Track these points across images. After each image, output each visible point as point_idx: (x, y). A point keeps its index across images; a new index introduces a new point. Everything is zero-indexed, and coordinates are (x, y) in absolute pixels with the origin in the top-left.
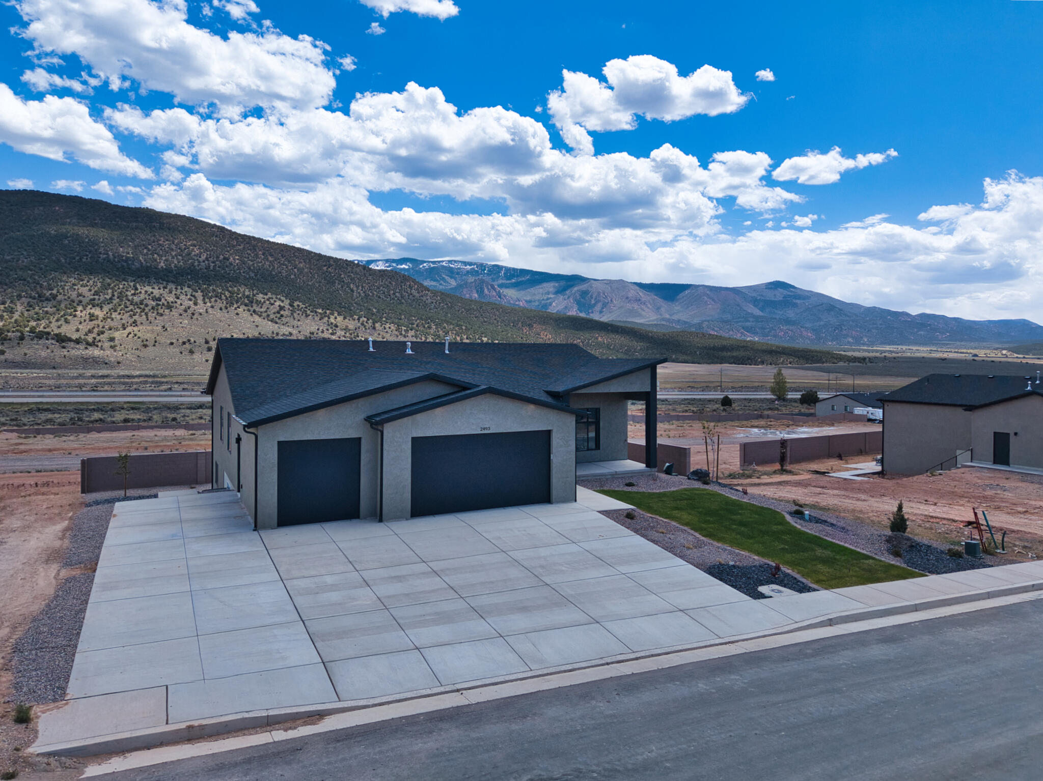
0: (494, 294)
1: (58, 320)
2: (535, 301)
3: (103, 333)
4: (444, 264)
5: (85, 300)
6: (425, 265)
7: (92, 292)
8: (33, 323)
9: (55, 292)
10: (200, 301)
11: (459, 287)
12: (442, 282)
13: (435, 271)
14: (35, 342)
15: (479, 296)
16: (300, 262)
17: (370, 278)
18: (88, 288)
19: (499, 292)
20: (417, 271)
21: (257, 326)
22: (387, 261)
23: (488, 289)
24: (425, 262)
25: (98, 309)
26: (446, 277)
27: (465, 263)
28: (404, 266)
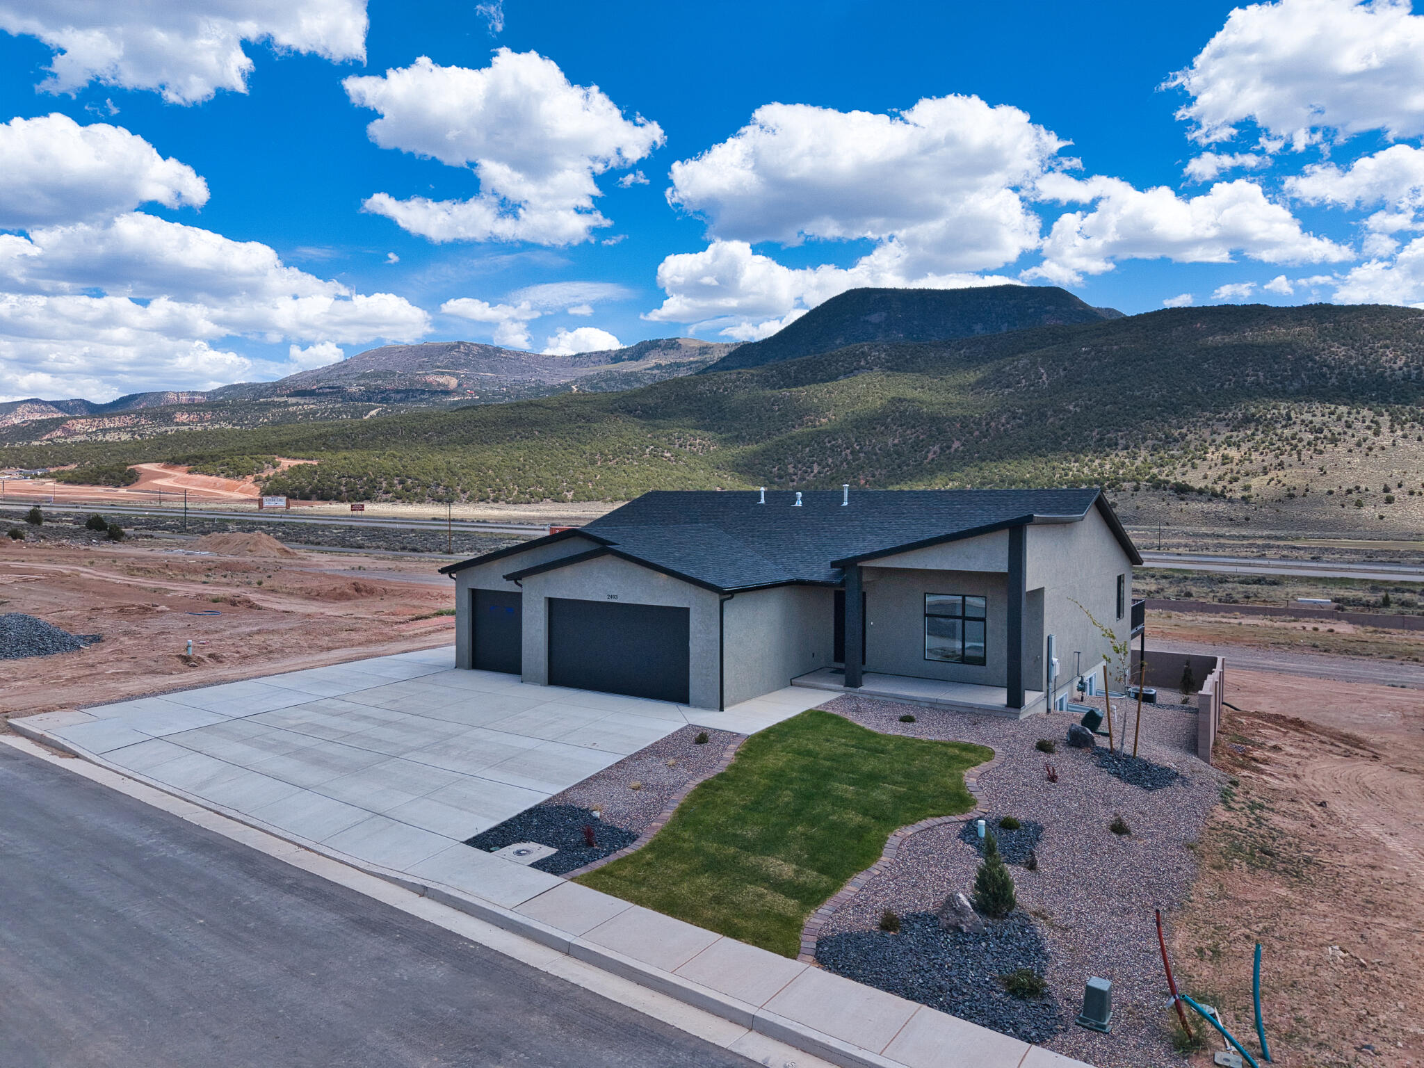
3: (1236, 480)
5: (1219, 439)
25: (1234, 448)
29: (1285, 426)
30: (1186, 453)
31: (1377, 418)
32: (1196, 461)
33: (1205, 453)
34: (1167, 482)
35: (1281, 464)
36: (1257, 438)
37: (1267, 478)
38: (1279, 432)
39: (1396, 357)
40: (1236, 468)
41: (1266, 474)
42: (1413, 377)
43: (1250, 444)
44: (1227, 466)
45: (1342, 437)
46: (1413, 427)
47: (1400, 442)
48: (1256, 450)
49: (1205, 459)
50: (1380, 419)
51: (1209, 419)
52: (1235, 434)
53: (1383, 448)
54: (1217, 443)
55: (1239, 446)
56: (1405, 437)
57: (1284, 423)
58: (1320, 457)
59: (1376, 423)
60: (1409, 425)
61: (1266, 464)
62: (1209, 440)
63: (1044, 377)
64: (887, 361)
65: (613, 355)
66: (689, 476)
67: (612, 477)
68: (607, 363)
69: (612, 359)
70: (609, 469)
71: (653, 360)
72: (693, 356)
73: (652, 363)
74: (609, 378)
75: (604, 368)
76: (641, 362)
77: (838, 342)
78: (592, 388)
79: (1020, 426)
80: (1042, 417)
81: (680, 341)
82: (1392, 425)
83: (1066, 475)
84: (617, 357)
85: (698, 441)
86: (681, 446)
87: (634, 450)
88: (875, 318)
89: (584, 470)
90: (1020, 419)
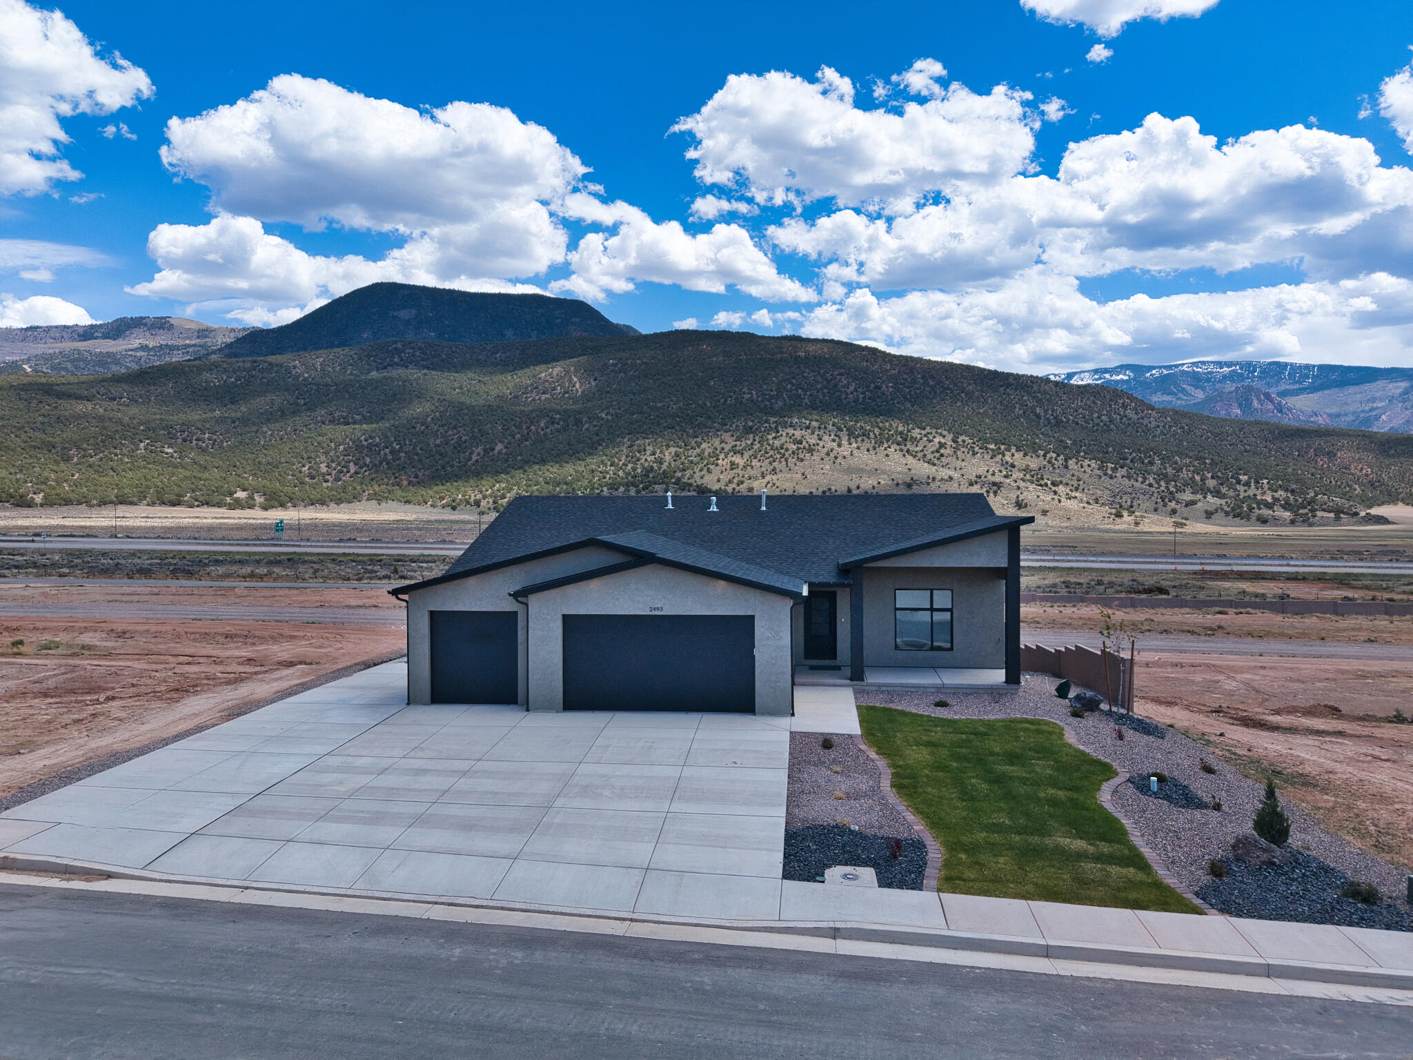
0: (1270, 406)
1: (701, 470)
2: (1346, 415)
3: (742, 482)
4: (1185, 368)
5: (727, 448)
6: (1154, 372)
7: (734, 438)
8: (679, 474)
9: (699, 439)
10: (845, 442)
11: (1209, 400)
12: (1180, 395)
13: (1169, 381)
15: (1243, 412)
16: (969, 384)
17: (1065, 397)
18: (730, 433)
19: (1280, 403)
20: (1140, 382)
21: (910, 470)
22: (1096, 371)
23: (1259, 400)
24: (1154, 368)
25: (739, 456)
26: (1188, 388)
27: (1220, 364)
28: (1121, 377)
29: (775, 438)
30: (702, 459)
31: (838, 433)
32: (712, 467)
33: (718, 459)
34: (691, 485)
35: (774, 469)
36: (755, 447)
37: (765, 481)
38: (771, 442)
39: (849, 383)
40: (741, 473)
41: (764, 478)
42: (861, 400)
43: (751, 452)
44: (734, 471)
45: (816, 447)
46: (863, 440)
47: (855, 452)
48: (755, 458)
49: (717, 465)
50: (841, 434)
51: (718, 430)
52: (738, 443)
53: (845, 457)
54: (726, 450)
55: (742, 454)
56: (858, 448)
57: (774, 435)
58: (801, 464)
59: (838, 436)
60: (860, 439)
61: (763, 469)
62: (719, 449)
63: (578, 385)
64: (423, 360)
65: (81, 331)
66: (200, 475)
67: (96, 476)
68: (74, 340)
69: (79, 335)
70: (90, 466)
71: (135, 341)
72: (190, 338)
73: (136, 343)
74: (77, 359)
75: (69, 346)
76: (120, 341)
77: (365, 336)
78: (53, 368)
79: (558, 431)
80: (578, 422)
81: (172, 321)
82: (849, 439)
83: (604, 478)
84: (87, 333)
85: (207, 435)
86: (185, 440)
87: (123, 445)
88: (404, 314)
89: (55, 468)
90: (558, 424)
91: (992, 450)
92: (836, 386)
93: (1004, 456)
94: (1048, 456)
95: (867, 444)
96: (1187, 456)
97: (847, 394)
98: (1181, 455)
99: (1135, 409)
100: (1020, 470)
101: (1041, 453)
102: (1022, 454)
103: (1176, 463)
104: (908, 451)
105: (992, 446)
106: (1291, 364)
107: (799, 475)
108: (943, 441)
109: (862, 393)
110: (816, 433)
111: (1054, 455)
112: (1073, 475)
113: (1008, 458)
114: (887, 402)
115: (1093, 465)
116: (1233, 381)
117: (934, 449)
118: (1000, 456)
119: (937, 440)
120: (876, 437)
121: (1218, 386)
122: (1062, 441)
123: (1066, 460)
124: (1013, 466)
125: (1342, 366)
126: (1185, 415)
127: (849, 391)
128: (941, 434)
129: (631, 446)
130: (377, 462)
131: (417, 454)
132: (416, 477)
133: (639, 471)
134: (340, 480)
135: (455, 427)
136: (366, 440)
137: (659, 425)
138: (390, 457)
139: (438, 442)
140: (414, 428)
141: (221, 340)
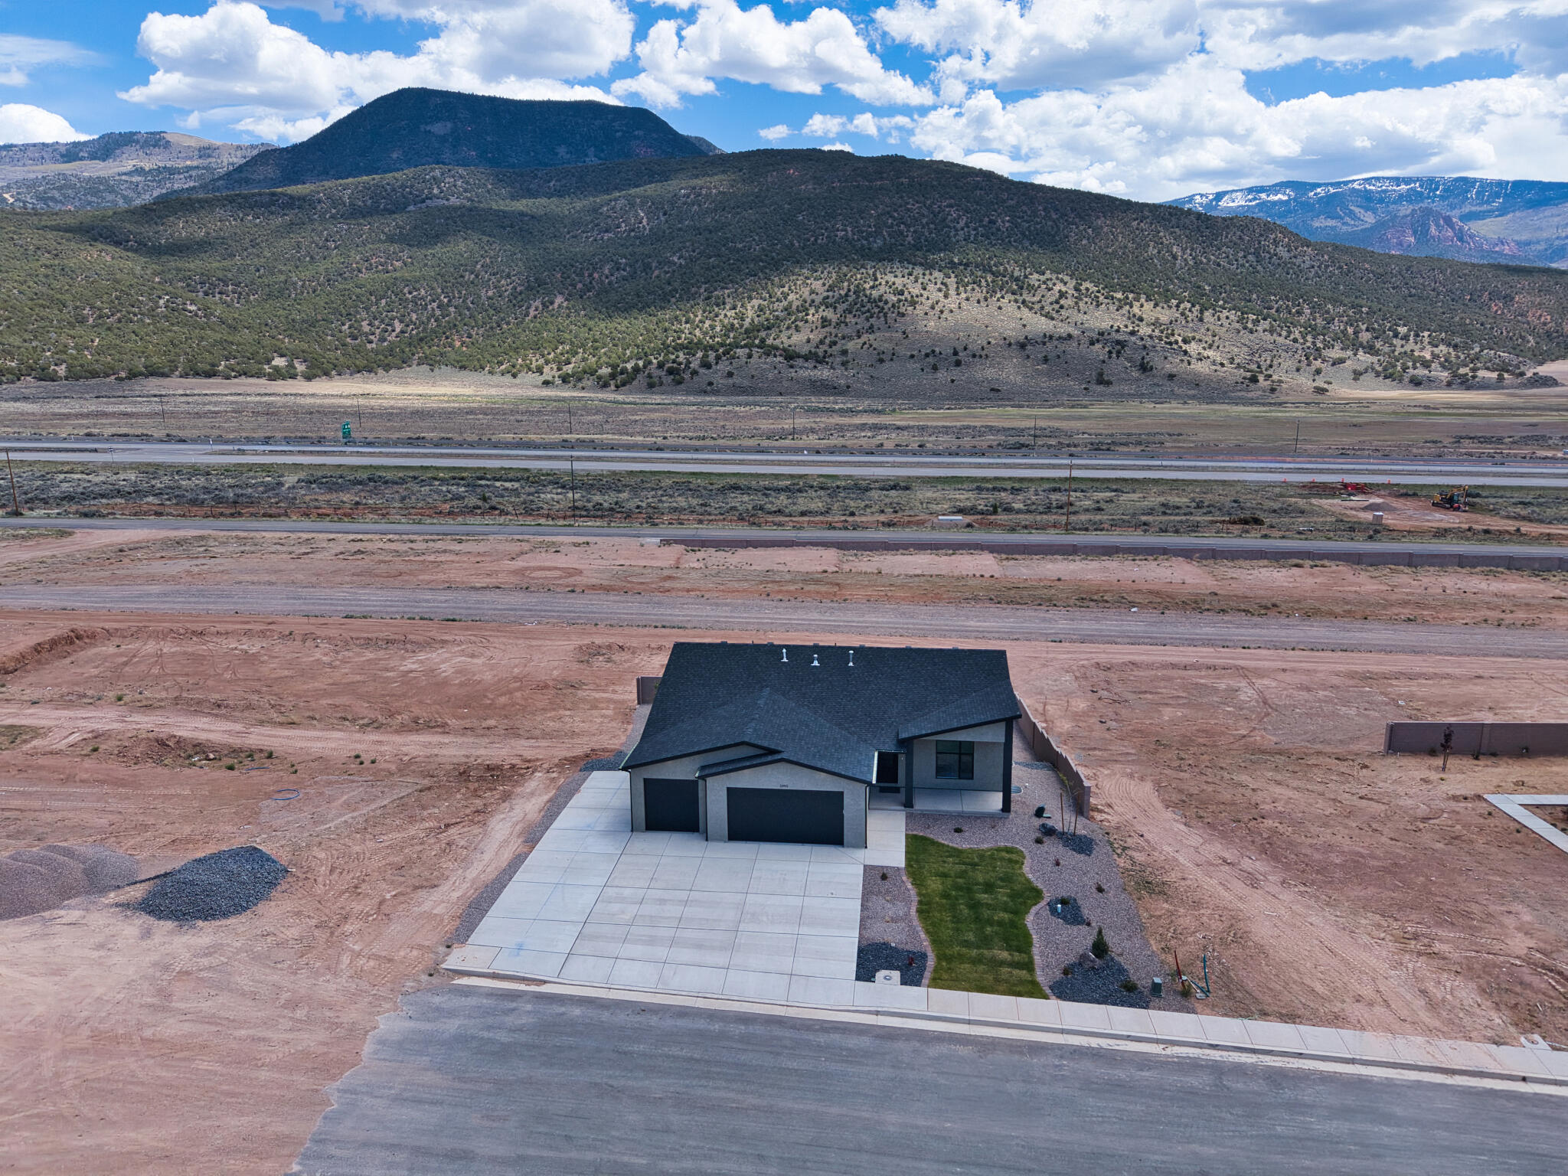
1: (788, 328)
2: (1538, 241)
3: (835, 343)
5: (818, 299)
6: (1319, 190)
7: (826, 287)
8: (763, 334)
9: (786, 289)
10: (952, 292)
11: (1380, 225)
12: (1347, 219)
13: (1336, 202)
14: (763, 360)
15: (1418, 240)
18: (821, 282)
20: (1301, 202)
21: (1024, 326)
22: (1250, 190)
24: (1319, 185)
25: (831, 310)
26: (1357, 210)
27: (1397, 180)
28: (1280, 196)
29: (873, 287)
31: (946, 280)
32: (800, 324)
33: (807, 315)
34: (777, 348)
35: (871, 328)
36: (850, 299)
37: (861, 341)
38: (868, 292)
40: (834, 331)
41: (859, 337)
42: (974, 240)
43: (845, 306)
44: (826, 329)
45: (920, 299)
46: (973, 289)
47: (964, 304)
48: (850, 312)
49: (806, 321)
50: (948, 281)
51: (807, 278)
53: (951, 311)
54: (816, 303)
58: (902, 320)
59: (946, 285)
60: (969, 288)
61: (859, 327)
63: (645, 221)
64: (466, 191)
65: (63, 150)
66: (231, 339)
67: (118, 342)
68: (56, 161)
69: (62, 156)
70: (109, 329)
71: (128, 162)
72: (191, 158)
73: (129, 165)
74: (65, 184)
75: (52, 169)
76: (110, 163)
77: (394, 157)
78: (40, 199)
79: (624, 279)
80: (647, 268)
81: (168, 137)
82: (958, 288)
83: (679, 338)
84: (71, 153)
85: (230, 287)
86: (206, 294)
87: (141, 302)
88: (439, 129)
89: (72, 332)
91: (1120, 300)
92: (944, 220)
93: (1131, 307)
94: (1182, 306)
95: (978, 294)
96: (1342, 303)
97: (957, 230)
98: (1335, 302)
99: (1288, 245)
100: (1148, 325)
101: (1174, 302)
102: (1152, 304)
103: (1328, 312)
104: (1024, 302)
105: (1119, 295)
106: (1481, 180)
107: (899, 335)
108: (1064, 289)
109: (975, 229)
110: (920, 281)
111: (1189, 305)
112: (1208, 330)
113: (1136, 310)
114: (1003, 240)
115: (1232, 317)
116: (1410, 202)
117: (1053, 299)
118: (1128, 307)
119: (1057, 288)
120: (988, 285)
121: (1392, 207)
122: (1199, 287)
123: (1202, 312)
124: (1141, 319)
125: (1540, 182)
126: (1346, 250)
127: (959, 226)
128: (1062, 281)
129: (708, 298)
130: (424, 319)
131: (468, 309)
132: (470, 336)
133: (718, 329)
134: (385, 340)
135: (508, 276)
136: (410, 293)
137: (739, 271)
138: (438, 312)
139: (490, 293)
140: (462, 276)
141: (228, 161)
